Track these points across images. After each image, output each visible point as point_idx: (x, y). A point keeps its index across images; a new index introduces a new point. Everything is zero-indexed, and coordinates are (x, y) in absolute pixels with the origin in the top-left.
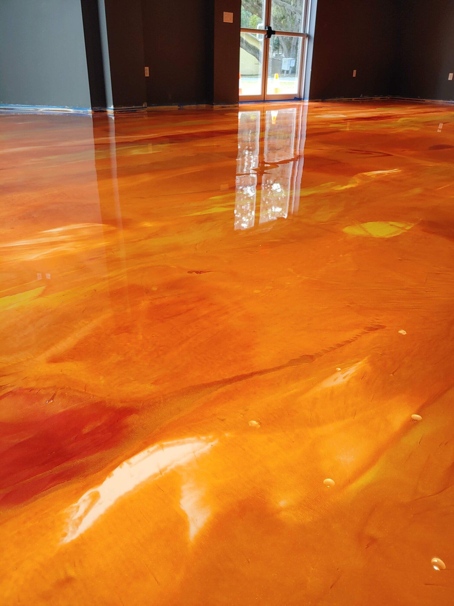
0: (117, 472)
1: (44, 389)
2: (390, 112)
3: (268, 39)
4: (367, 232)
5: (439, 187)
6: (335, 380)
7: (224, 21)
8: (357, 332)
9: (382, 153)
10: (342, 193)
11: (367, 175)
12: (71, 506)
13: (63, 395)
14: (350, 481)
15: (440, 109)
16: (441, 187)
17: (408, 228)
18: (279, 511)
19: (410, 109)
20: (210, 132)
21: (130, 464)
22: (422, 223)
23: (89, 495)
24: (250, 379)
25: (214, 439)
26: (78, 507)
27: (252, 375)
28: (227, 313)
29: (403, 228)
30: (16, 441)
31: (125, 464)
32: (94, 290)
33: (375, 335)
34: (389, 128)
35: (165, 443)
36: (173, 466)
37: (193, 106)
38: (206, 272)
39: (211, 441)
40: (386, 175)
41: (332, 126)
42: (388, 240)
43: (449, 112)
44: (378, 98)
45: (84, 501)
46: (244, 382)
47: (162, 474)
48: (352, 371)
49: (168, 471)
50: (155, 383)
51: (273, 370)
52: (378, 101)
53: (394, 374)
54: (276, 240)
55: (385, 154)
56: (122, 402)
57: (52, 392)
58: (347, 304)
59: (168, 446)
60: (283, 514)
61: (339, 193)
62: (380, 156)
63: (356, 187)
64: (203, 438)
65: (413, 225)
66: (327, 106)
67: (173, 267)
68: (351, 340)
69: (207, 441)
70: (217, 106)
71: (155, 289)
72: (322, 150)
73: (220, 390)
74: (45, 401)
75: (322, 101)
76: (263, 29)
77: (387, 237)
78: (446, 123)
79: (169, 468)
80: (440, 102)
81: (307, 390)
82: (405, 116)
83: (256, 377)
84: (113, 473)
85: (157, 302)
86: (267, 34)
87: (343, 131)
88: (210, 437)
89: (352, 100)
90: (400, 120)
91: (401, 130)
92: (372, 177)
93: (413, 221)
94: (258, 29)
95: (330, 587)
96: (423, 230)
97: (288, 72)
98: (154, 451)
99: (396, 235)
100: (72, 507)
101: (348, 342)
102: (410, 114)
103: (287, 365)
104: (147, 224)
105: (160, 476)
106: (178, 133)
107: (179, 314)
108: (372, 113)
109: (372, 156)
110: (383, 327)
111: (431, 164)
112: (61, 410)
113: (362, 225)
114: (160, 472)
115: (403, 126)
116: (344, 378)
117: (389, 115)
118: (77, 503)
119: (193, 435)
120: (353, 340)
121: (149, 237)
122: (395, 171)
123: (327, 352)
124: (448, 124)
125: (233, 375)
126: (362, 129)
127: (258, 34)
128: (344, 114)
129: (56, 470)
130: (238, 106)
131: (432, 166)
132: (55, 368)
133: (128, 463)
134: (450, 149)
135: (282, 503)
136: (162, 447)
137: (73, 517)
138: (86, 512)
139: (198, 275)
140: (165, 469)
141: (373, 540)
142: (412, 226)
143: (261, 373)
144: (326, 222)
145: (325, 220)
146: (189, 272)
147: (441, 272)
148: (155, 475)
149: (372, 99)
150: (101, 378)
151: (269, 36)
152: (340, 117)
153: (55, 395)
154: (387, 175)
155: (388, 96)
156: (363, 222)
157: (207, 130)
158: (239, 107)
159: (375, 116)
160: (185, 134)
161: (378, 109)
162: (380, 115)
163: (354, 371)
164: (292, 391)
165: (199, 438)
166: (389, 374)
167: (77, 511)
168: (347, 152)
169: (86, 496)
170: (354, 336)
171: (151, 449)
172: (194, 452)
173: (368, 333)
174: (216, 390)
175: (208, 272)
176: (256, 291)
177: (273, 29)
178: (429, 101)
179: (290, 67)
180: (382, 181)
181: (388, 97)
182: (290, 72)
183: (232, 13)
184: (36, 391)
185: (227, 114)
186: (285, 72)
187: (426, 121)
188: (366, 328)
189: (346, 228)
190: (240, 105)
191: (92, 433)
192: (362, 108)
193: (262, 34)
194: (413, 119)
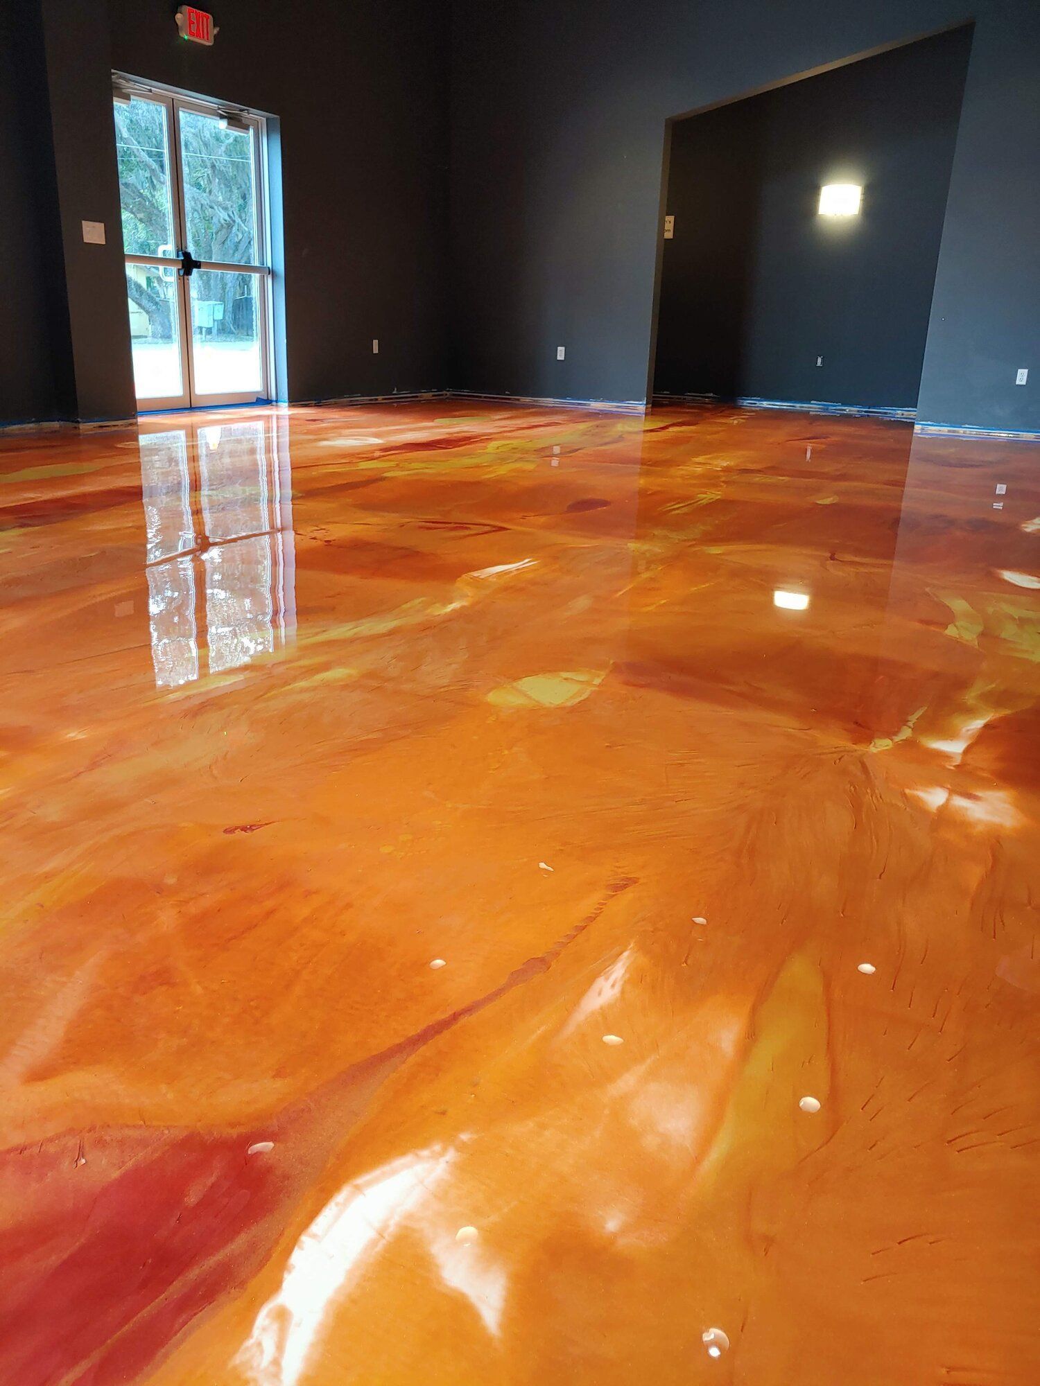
0: (297, 1257)
1: (51, 1140)
2: (465, 429)
3: (186, 277)
4: (529, 698)
5: (617, 591)
6: (600, 994)
7: (85, 241)
8: (596, 897)
9: (488, 525)
10: (450, 620)
11: (481, 577)
12: (243, 1347)
13: (100, 1143)
14: (698, 1160)
15: (555, 419)
16: (620, 590)
17: (597, 681)
18: (614, 1237)
19: (499, 419)
20: (103, 492)
21: (314, 1236)
22: (616, 669)
23: (268, 1316)
24: (455, 1027)
25: (445, 1150)
26: (259, 1344)
27: (455, 1017)
28: (349, 906)
29: (588, 683)
30: (54, 1260)
31: (304, 1238)
32: (38, 904)
33: (629, 895)
34: (478, 466)
35: (360, 1181)
36: (396, 1218)
37: (30, 427)
38: (261, 826)
39: (442, 1154)
40: (513, 574)
41: (364, 465)
42: (573, 710)
43: (572, 425)
44: (427, 395)
45: (264, 1329)
46: (446, 1034)
47: (384, 1238)
48: (619, 971)
49: (392, 1228)
50: (279, 1074)
51: (490, 998)
52: (429, 401)
53: (689, 962)
54: (370, 736)
55: (494, 527)
56: (232, 1125)
57: (72, 1142)
58: (558, 848)
59: (369, 1184)
60: (622, 1242)
61: (444, 622)
62: (486, 533)
63: (473, 605)
64: (425, 1153)
65: (603, 674)
66: (332, 416)
67: (183, 824)
68: (593, 915)
69: (436, 1156)
70: (88, 425)
71: (171, 880)
72: (369, 524)
73: (413, 1059)
74: (66, 1164)
75: (318, 406)
76: (173, 256)
77: (569, 704)
78: (577, 450)
79: (392, 1223)
80: (549, 401)
81: (563, 1023)
82: (496, 436)
83: (464, 1020)
84: (294, 1263)
85: (193, 909)
86: (183, 267)
87: (392, 478)
88: (437, 1147)
89: (377, 400)
90: (492, 446)
91: (502, 470)
92: (490, 579)
93: (600, 666)
94: (160, 255)
95: (740, 1330)
96: (627, 683)
97: (209, 331)
98: (348, 1201)
99: (582, 698)
100: (247, 1348)
101: (591, 919)
102: (505, 432)
103: (509, 986)
104: (74, 735)
105: (384, 1242)
106: (25, 499)
107: (251, 927)
108: (430, 431)
109: (472, 532)
110: (634, 881)
111: (587, 543)
112: (115, 1174)
113: (515, 684)
114: (380, 1234)
115: (502, 460)
116: (613, 986)
117: (463, 434)
118: (252, 1338)
119: (403, 1154)
120: (597, 915)
121: (94, 765)
122: (526, 563)
123: (564, 945)
124: (580, 451)
125: (423, 1026)
126: (427, 471)
127: (161, 268)
128: (377, 435)
129: (176, 1289)
130: (136, 424)
131: (588, 548)
132: (51, 1092)
133: (310, 1236)
134: (605, 508)
135: (612, 1225)
136: (358, 1189)
137: (259, 1365)
138: (280, 1347)
139: (249, 834)
140: (386, 1227)
141: (769, 1240)
142: (603, 677)
143: (468, 1010)
144: (449, 686)
145: (445, 681)
146: (226, 831)
147: (686, 762)
148: (373, 1243)
149: (417, 397)
150: (163, 1088)
151: (188, 272)
152: (371, 445)
153: (81, 1148)
154: (515, 573)
155: (448, 391)
156: (517, 678)
157: (97, 489)
158: (138, 426)
159: (438, 438)
160: (45, 501)
161: (439, 421)
162: (447, 436)
163: (622, 971)
164: (539, 1032)
165: (417, 1155)
166: (680, 965)
167: (262, 1352)
168: (421, 527)
169: (263, 1319)
170: (596, 907)
171: (340, 1197)
172: (422, 1182)
173: (614, 895)
174: (404, 1062)
175: (267, 824)
176: (386, 850)
177: (193, 257)
178: (527, 400)
179: (214, 320)
180: (512, 587)
181: (448, 393)
182: (215, 331)
183: (103, 224)
184: (35, 1150)
185: (119, 446)
186: (204, 330)
187: (541, 447)
188: (608, 887)
189: (491, 694)
190: (140, 420)
191: (206, 1202)
192: (406, 420)
193: (173, 268)
194: (515, 443)
